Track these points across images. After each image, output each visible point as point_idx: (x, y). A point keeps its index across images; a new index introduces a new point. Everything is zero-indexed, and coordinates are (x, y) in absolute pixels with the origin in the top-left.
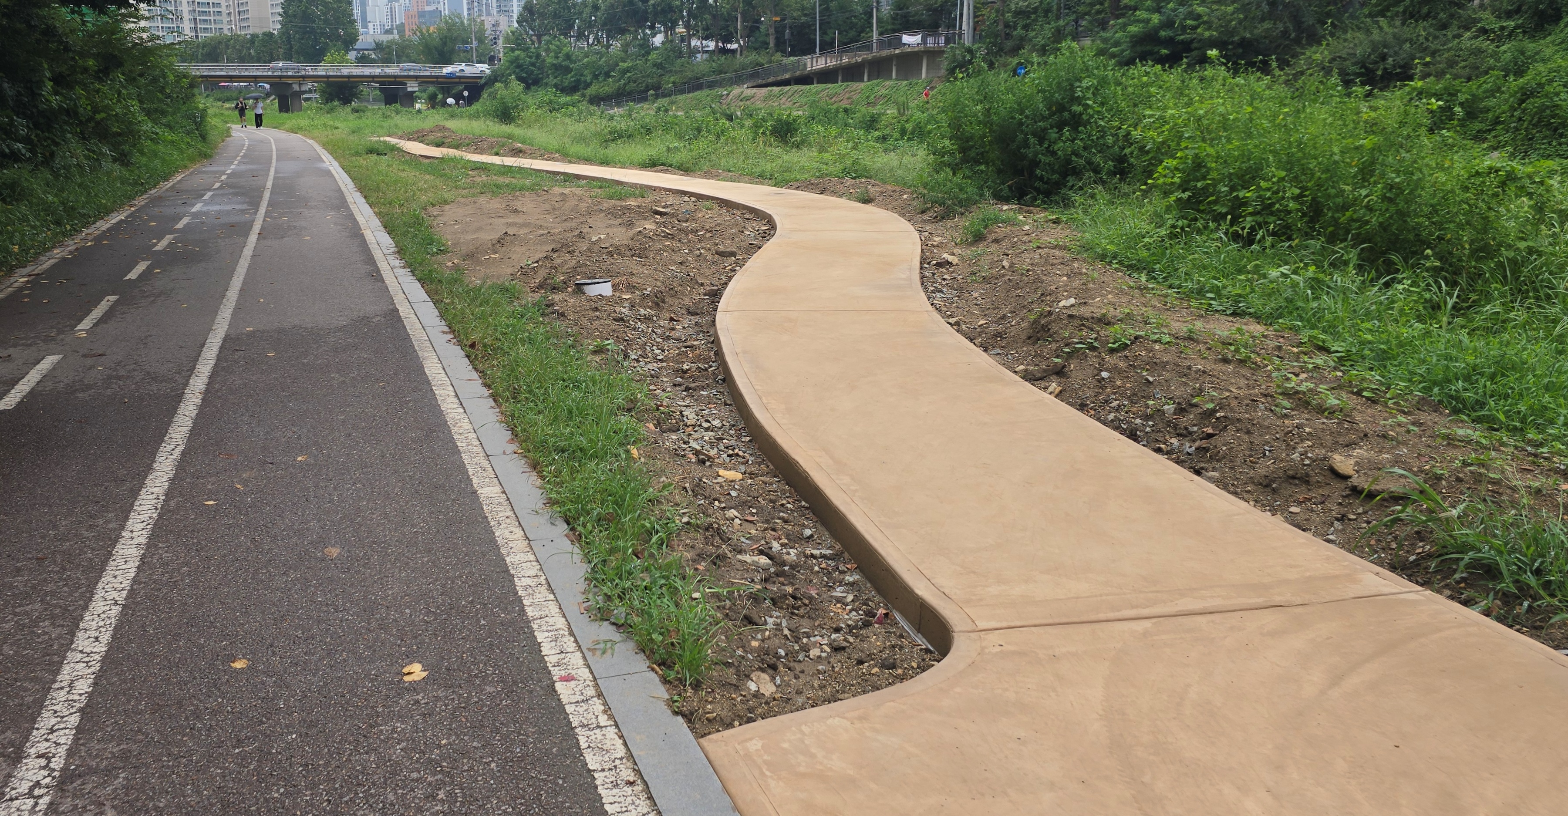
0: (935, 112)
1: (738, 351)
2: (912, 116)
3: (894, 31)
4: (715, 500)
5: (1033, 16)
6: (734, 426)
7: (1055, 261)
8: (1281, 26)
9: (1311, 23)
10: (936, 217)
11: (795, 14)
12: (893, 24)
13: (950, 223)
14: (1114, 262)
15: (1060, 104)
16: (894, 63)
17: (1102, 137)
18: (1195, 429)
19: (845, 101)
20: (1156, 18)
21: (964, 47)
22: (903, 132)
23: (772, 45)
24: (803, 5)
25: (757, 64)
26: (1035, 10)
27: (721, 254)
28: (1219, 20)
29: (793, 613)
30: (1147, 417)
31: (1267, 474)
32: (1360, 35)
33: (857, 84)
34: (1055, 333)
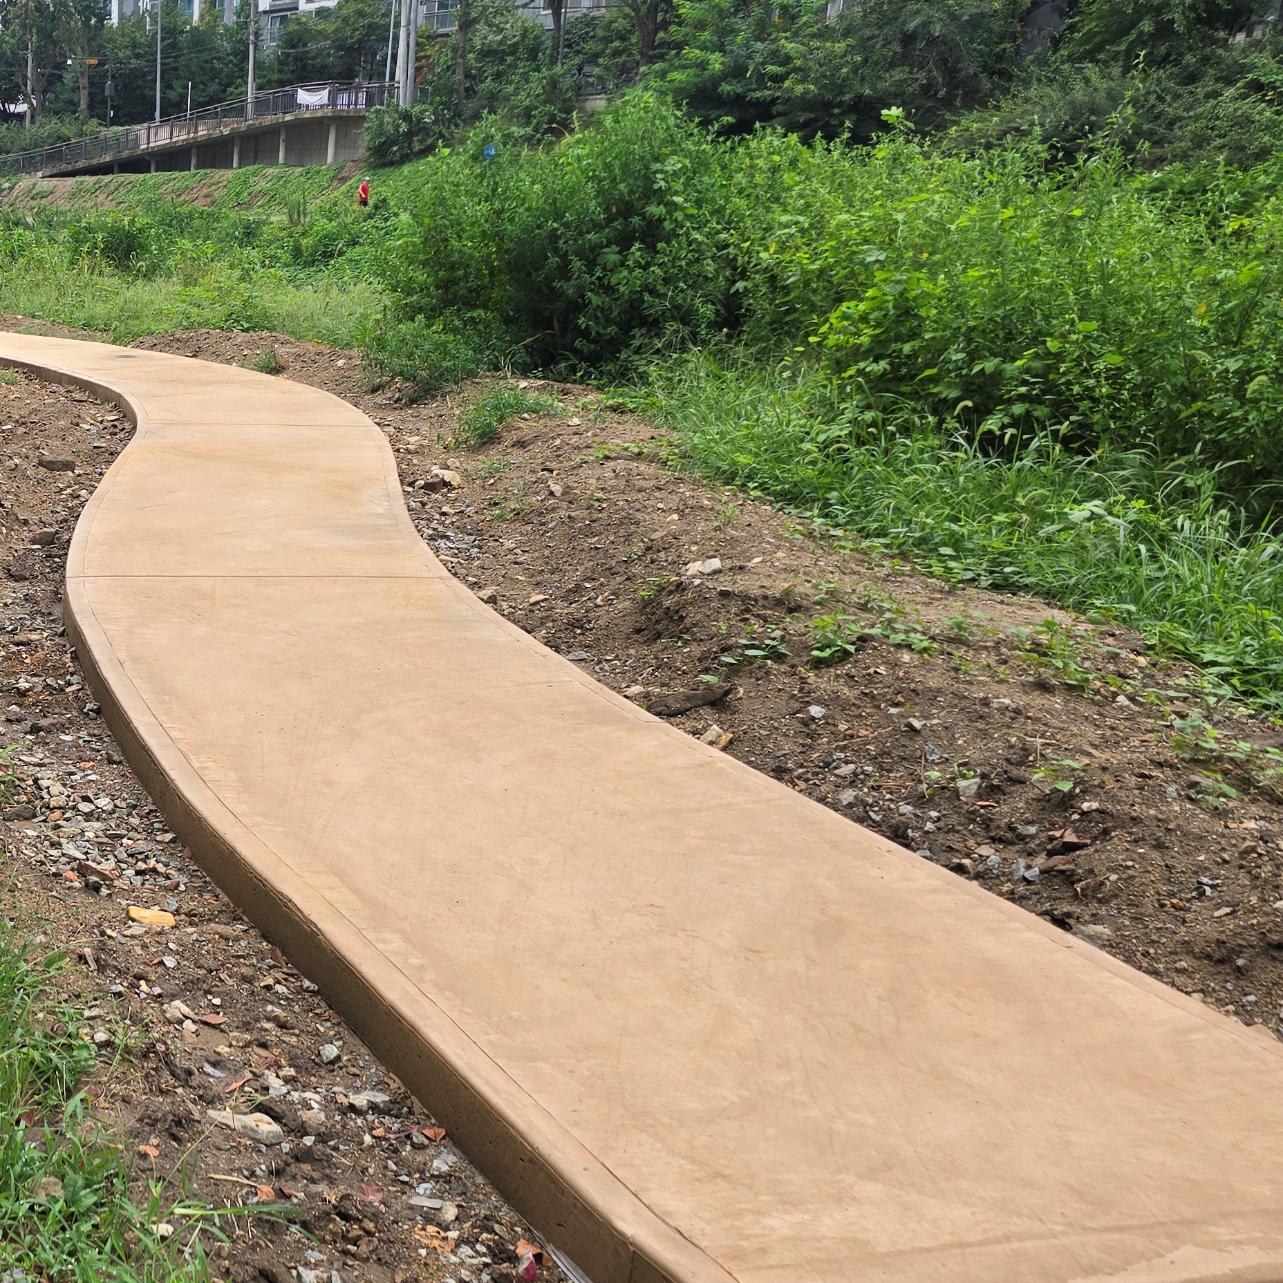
0: (349, 220)
1: (122, 656)
2: (312, 226)
3: (282, 83)
4: (139, 977)
5: (510, 59)
6: (134, 807)
7: (645, 484)
8: (922, 77)
9: (972, 72)
10: (399, 400)
11: (121, 55)
12: (280, 71)
13: (424, 412)
14: (751, 485)
15: (627, 203)
16: (282, 137)
17: (697, 260)
18: (1032, 830)
19: (202, 201)
20: (716, 62)
21: (397, 111)
22: (297, 252)
23: (83, 105)
24: (133, 39)
25: (59, 138)
26: (514, 49)
27: (50, 466)
28: (821, 66)
29: (345, 1253)
30: (921, 801)
31: (1223, 937)
32: (1054, 93)
33: (222, 172)
34: (695, 625)
